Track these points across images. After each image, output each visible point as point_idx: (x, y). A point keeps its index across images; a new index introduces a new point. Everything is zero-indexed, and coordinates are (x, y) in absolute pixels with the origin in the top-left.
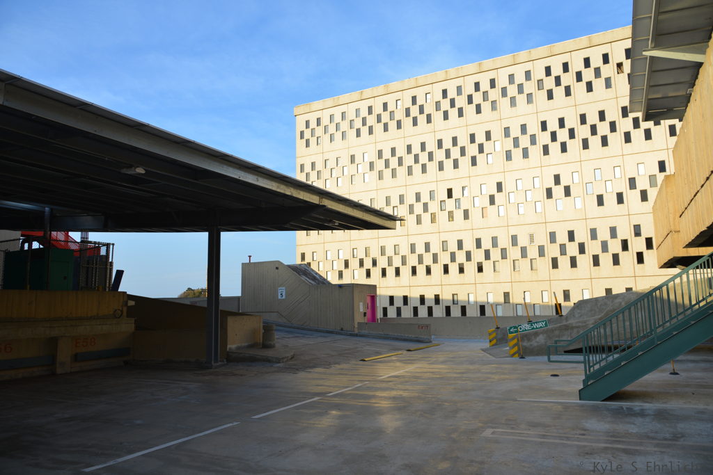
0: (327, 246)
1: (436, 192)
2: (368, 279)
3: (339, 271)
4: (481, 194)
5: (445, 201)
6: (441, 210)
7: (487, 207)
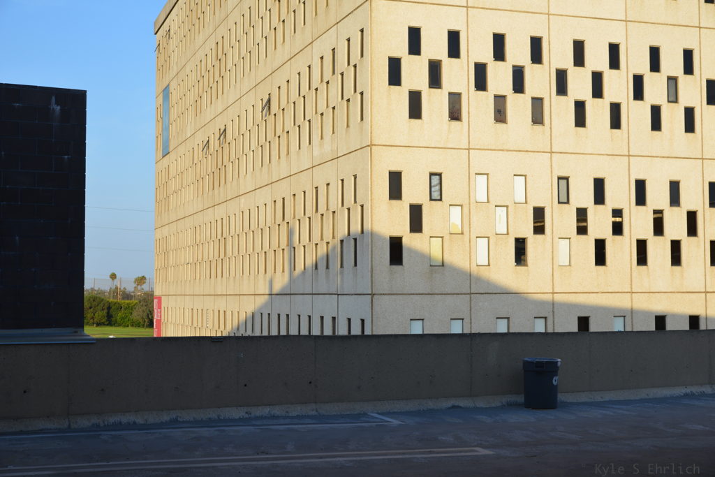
0: (480, 161)
2: (601, 268)
3: (516, 240)
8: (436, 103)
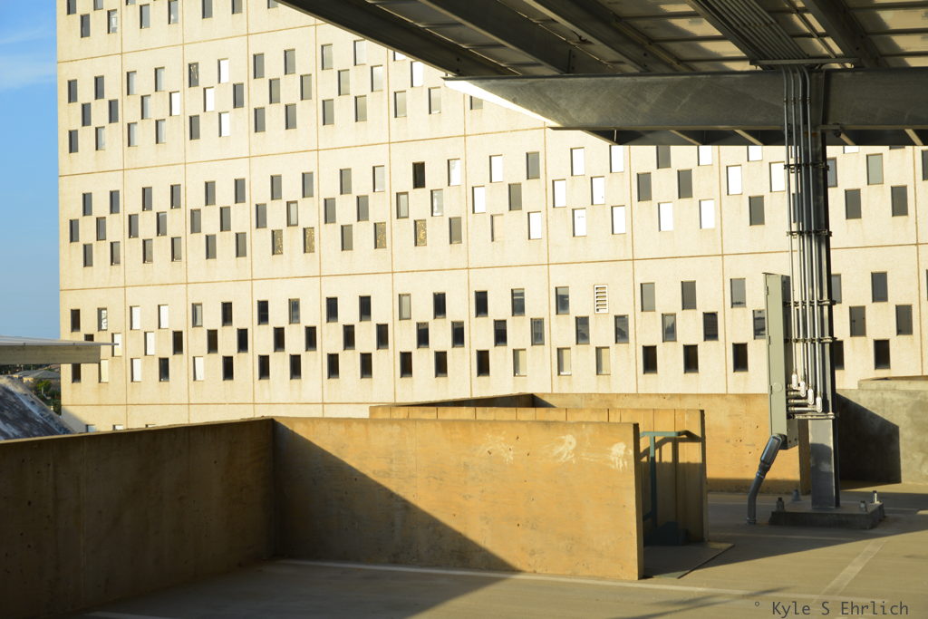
0: (133, 296)
1: (386, 169)
3: (160, 359)
4: (491, 181)
5: (407, 193)
6: (398, 218)
7: (502, 215)
8: (101, 252)
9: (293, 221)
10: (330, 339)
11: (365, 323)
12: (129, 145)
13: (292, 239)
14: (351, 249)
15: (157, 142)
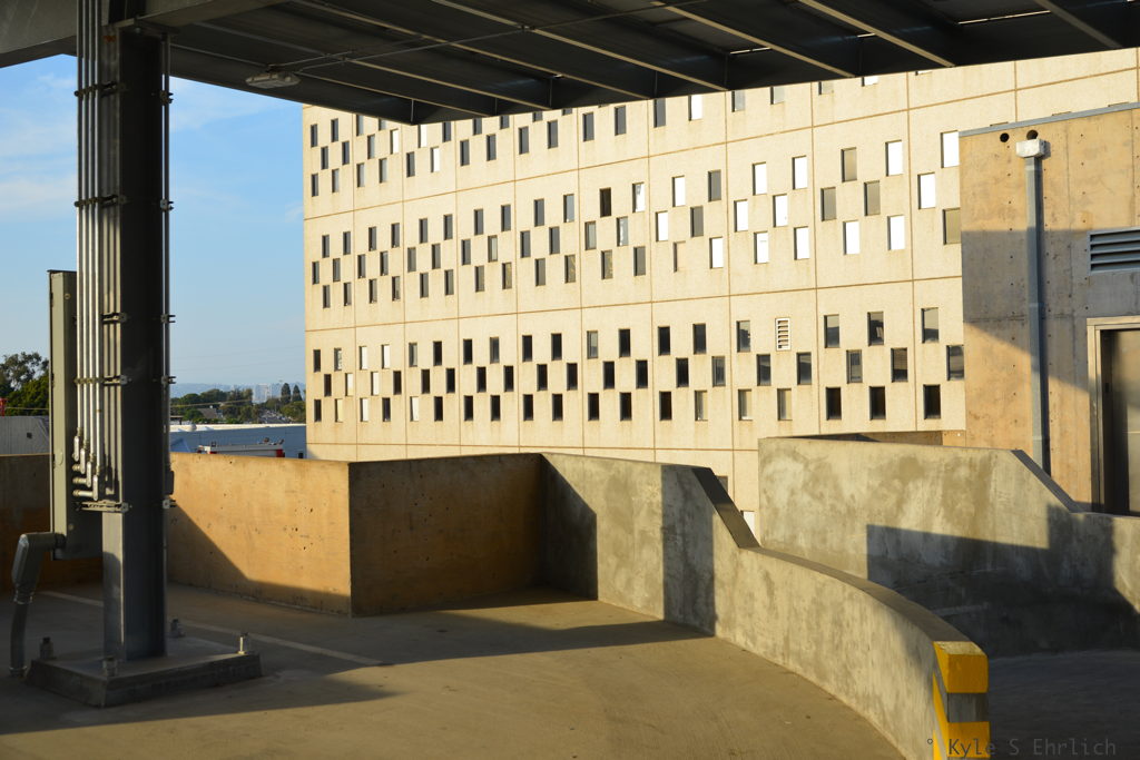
1: (576, 199)
2: (439, 423)
3: (384, 399)
4: (674, 205)
5: (594, 223)
6: (586, 249)
7: (684, 242)
8: (337, 293)
9: (494, 257)
10: (526, 380)
11: (557, 362)
12: (359, 186)
13: (493, 275)
14: (544, 284)
15: (381, 181)
